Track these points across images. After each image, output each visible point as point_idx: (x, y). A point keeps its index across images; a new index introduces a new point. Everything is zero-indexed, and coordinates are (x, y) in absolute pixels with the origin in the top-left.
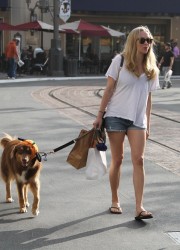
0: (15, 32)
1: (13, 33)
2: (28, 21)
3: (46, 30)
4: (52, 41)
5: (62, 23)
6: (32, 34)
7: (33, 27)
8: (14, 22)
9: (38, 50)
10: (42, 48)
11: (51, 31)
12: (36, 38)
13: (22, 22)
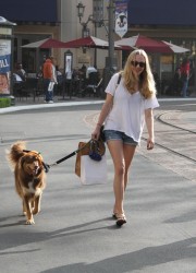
0: (66, 50)
1: (63, 50)
2: (80, 37)
3: (100, 47)
4: (107, 59)
5: (118, 38)
6: (84, 52)
7: (86, 43)
8: (64, 39)
9: (91, 69)
10: (95, 67)
11: (105, 48)
12: (88, 56)
13: (73, 39)
